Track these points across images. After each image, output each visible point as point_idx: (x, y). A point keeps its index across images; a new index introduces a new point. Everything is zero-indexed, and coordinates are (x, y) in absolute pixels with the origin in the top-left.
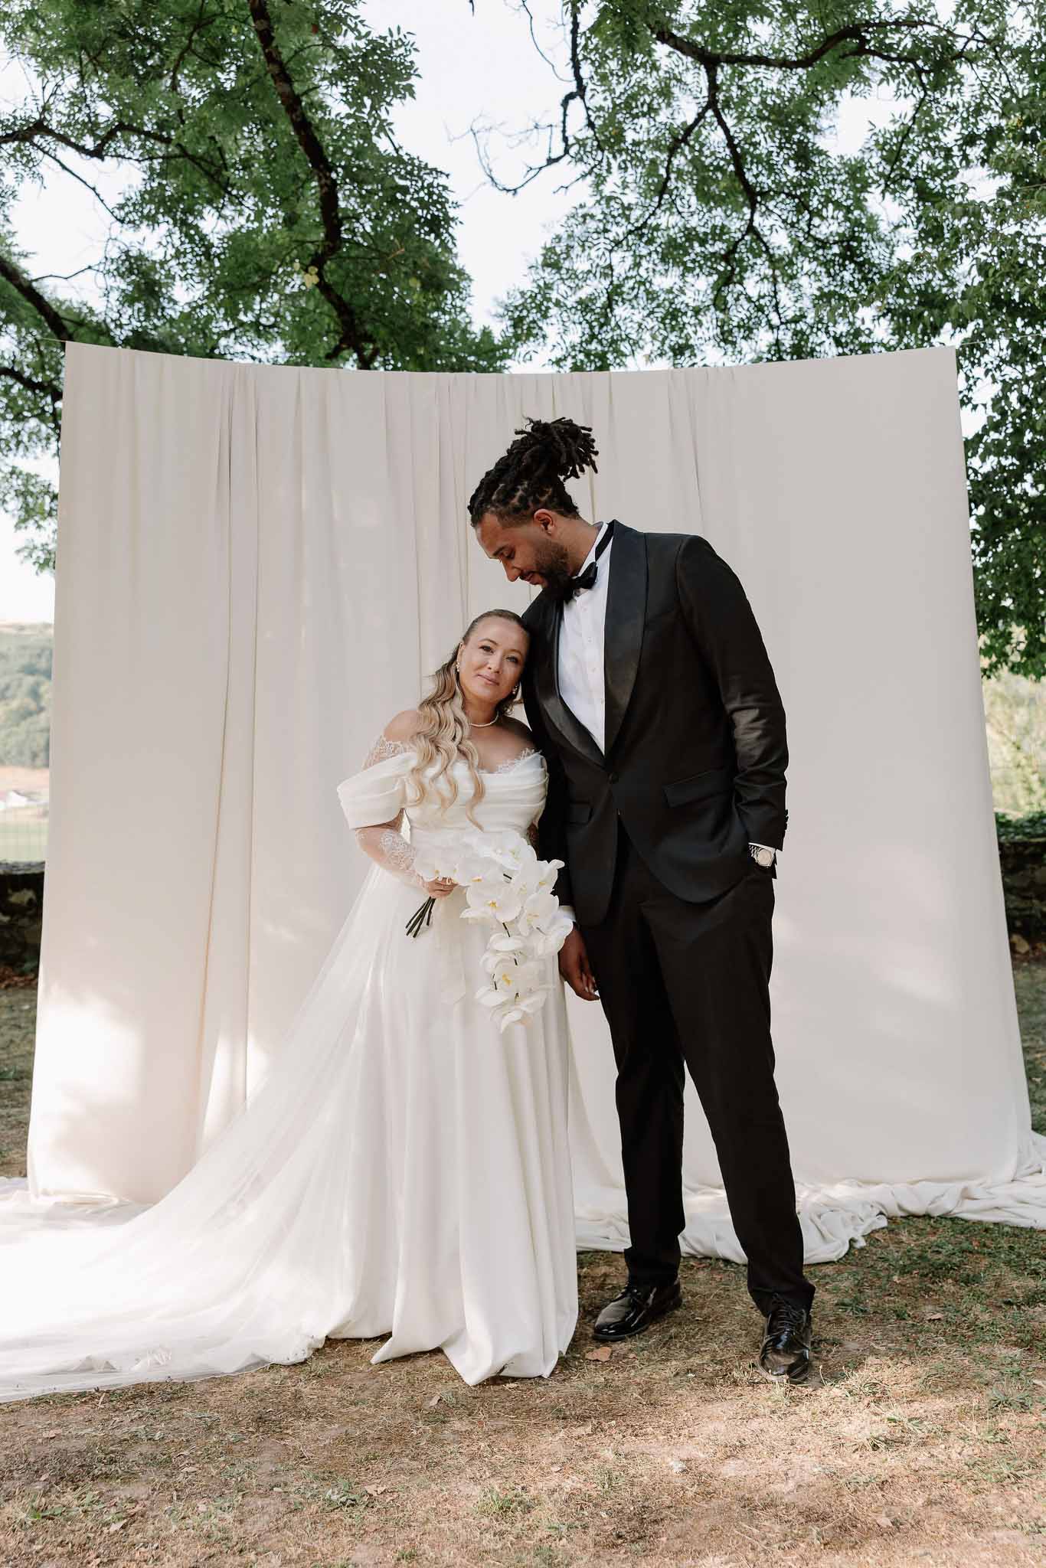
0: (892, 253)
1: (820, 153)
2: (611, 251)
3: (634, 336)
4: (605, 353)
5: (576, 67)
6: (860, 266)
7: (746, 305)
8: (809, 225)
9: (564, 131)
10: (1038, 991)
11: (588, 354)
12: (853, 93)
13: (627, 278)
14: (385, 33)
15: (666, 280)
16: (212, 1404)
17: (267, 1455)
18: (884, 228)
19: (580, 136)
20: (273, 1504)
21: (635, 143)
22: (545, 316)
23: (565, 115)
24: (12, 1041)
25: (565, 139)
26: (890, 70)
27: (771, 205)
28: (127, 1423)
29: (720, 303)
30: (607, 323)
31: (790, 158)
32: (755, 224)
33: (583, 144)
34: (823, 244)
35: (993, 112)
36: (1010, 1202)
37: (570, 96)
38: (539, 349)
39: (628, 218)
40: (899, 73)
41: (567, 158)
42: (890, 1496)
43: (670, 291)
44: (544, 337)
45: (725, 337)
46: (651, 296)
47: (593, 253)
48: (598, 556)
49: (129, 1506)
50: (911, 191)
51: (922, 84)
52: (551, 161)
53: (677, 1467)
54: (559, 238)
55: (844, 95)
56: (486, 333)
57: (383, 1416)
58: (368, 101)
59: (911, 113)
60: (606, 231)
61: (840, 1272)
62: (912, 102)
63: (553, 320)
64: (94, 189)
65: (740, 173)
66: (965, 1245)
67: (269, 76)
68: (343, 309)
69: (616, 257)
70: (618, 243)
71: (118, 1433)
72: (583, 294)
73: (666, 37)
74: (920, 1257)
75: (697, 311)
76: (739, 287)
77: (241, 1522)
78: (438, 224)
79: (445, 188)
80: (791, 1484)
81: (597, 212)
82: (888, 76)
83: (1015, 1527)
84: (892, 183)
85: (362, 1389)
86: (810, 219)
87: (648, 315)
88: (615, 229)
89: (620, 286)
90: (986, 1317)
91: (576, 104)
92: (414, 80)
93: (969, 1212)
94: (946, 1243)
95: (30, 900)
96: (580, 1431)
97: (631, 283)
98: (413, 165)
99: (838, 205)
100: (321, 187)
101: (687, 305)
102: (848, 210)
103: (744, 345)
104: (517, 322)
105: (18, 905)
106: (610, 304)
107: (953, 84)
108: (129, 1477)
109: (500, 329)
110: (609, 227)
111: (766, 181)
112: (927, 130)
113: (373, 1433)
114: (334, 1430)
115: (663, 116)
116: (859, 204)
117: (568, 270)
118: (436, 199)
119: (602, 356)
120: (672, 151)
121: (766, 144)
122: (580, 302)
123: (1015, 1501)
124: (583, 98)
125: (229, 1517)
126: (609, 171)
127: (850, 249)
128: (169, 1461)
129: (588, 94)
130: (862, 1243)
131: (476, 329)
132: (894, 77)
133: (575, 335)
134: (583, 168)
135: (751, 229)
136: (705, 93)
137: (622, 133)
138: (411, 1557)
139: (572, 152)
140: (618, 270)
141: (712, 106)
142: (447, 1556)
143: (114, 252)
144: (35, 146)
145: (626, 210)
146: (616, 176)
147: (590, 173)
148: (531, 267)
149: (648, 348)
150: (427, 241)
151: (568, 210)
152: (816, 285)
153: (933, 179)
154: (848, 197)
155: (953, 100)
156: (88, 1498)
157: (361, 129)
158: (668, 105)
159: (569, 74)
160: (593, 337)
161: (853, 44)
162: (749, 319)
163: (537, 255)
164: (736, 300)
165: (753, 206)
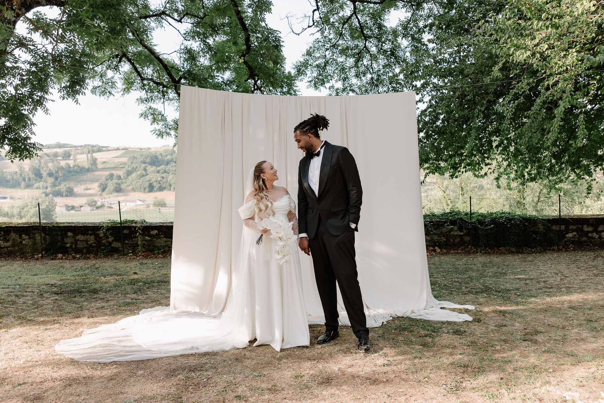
0: (405, 54)
1: (384, 26)
2: (326, 51)
3: (332, 75)
5: (317, 2)
6: (396, 58)
7: (364, 67)
8: (381, 46)
9: (313, 19)
11: (318, 79)
12: (394, 9)
13: (330, 59)
15: (341, 59)
16: (224, 356)
17: (239, 366)
18: (402, 46)
19: (318, 20)
20: (242, 376)
21: (333, 22)
22: (307, 68)
23: (313, 15)
24: (154, 273)
25: (313, 21)
26: (404, 5)
27: (371, 40)
28: (204, 360)
29: (356, 65)
30: (324, 71)
31: (376, 28)
32: (367, 45)
33: (318, 22)
34: (385, 51)
36: (424, 314)
37: (315, 10)
38: (305, 78)
39: (331, 42)
40: (407, 6)
41: (314, 26)
43: (342, 62)
44: (306, 74)
45: (357, 76)
46: (337, 64)
47: (321, 52)
48: (321, 149)
49: (207, 376)
51: (413, 9)
52: (309, 27)
53: (337, 369)
54: (311, 47)
55: (392, 10)
56: (289, 73)
57: (266, 359)
58: (259, 13)
59: (410, 17)
60: (324, 46)
61: (379, 330)
62: (410, 13)
63: (309, 70)
64: (178, 31)
65: (362, 32)
66: (411, 323)
67: (231, 5)
68: (250, 68)
69: (327, 53)
70: (328, 49)
71: (202, 362)
72: (317, 63)
74: (400, 326)
75: (350, 68)
76: (362, 62)
77: (235, 379)
78: (277, 47)
79: (280, 37)
80: (363, 373)
81: (322, 40)
82: (404, 6)
83: (415, 381)
84: (405, 36)
85: (261, 353)
86: (382, 44)
88: (327, 45)
89: (328, 61)
91: (317, 13)
92: (272, 7)
93: (413, 316)
94: (407, 324)
95: (157, 233)
96: (314, 362)
97: (331, 60)
98: (271, 30)
99: (390, 40)
100: (245, 35)
101: (347, 66)
102: (393, 42)
103: (363, 78)
104: (299, 71)
105: (153, 235)
106: (325, 66)
107: (422, 9)
108: (207, 371)
109: (293, 72)
110: (325, 44)
111: (369, 33)
112: (415, 21)
113: (264, 362)
114: (254, 362)
115: (340, 15)
116: (396, 41)
117: (313, 56)
118: (277, 40)
119: (323, 80)
120: (344, 24)
121: (370, 23)
122: (317, 65)
123: (416, 376)
124: (318, 11)
125: (232, 378)
126: (325, 30)
127: (393, 53)
128: (215, 367)
129: (320, 9)
130: (385, 323)
131: (287, 72)
133: (315, 75)
134: (318, 29)
135: (365, 47)
136: (353, 9)
137: (329, 19)
138: (275, 386)
139: (315, 24)
140: (328, 57)
141: (355, 13)
142: (283, 386)
143: (183, 47)
144: (162, 18)
145: (330, 40)
146: (327, 31)
147: (320, 30)
148: (303, 55)
149: (336, 78)
150: (275, 51)
151: (314, 40)
152: (383, 62)
153: (416, 35)
154: (392, 39)
155: (422, 13)
156: (198, 374)
157: (257, 20)
158: (343, 11)
159: (315, 5)
160: (320, 75)
162: (365, 71)
163: (305, 52)
164: (361, 66)
165: (366, 40)
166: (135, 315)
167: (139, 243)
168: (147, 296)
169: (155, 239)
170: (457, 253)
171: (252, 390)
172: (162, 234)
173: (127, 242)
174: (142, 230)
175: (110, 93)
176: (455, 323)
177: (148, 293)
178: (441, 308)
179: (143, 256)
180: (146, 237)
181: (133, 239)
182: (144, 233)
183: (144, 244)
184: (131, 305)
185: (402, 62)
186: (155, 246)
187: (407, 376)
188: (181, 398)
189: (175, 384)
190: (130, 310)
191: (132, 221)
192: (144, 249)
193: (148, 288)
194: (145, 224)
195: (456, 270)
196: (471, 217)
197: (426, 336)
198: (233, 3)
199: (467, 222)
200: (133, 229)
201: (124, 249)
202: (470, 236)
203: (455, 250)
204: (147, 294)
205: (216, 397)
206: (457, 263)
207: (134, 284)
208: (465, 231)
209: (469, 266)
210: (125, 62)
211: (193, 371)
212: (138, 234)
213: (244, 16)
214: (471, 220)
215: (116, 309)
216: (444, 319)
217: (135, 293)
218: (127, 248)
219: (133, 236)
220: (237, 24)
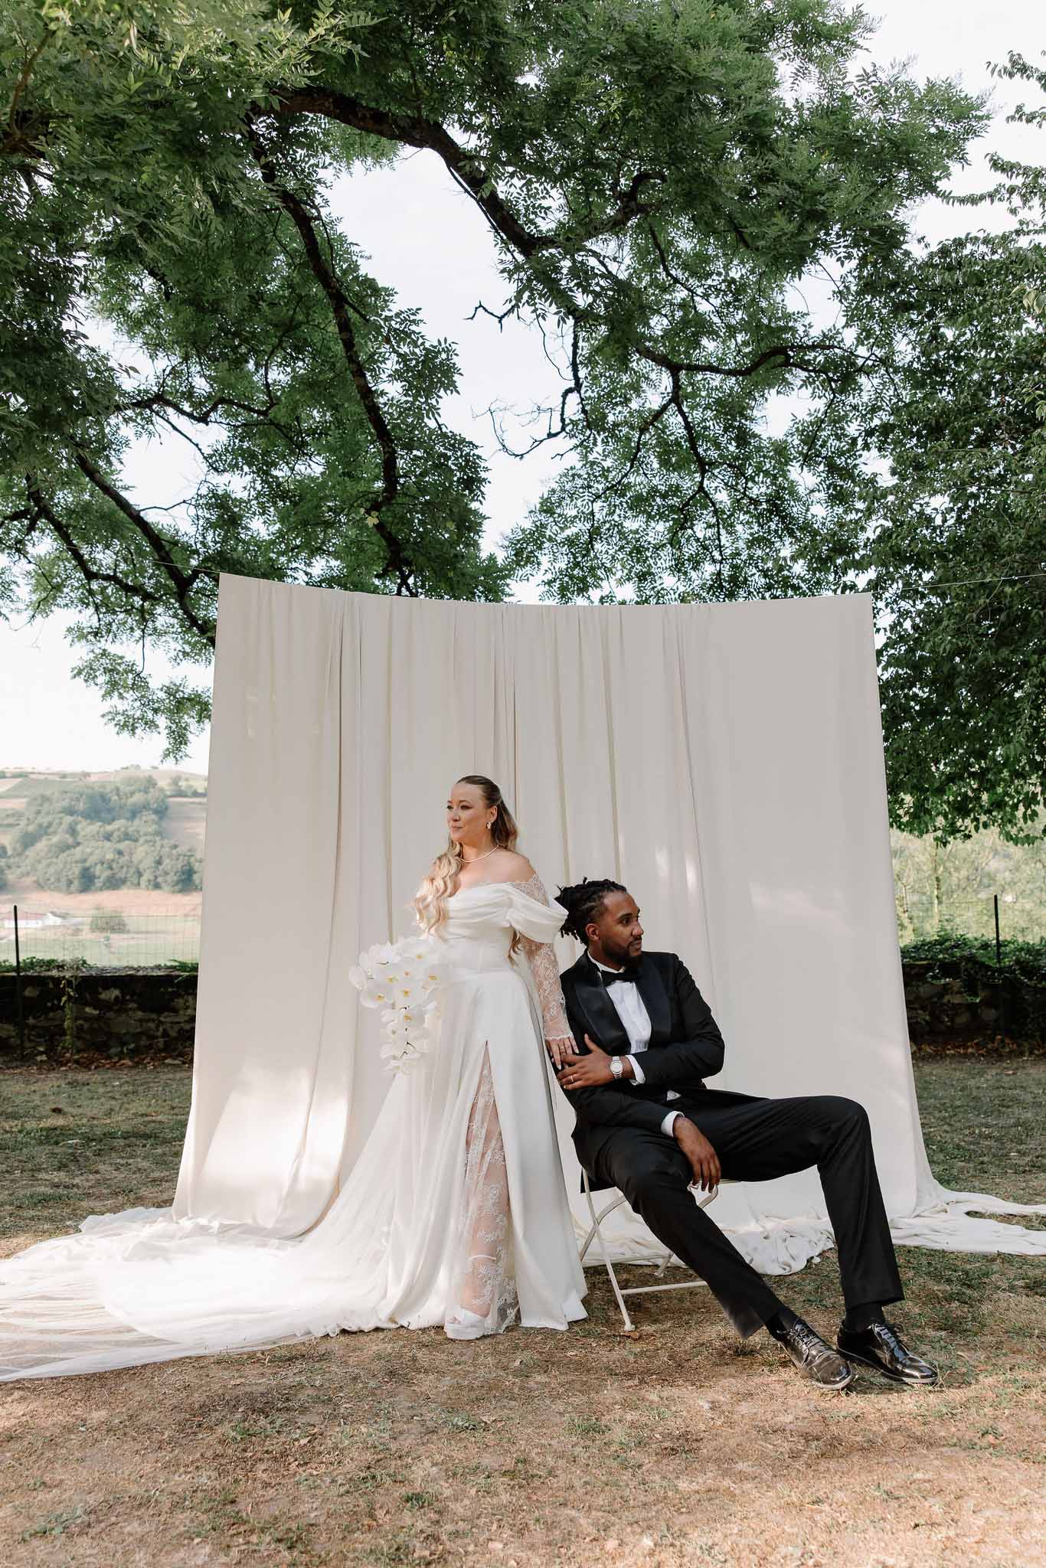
0: (807, 510)
1: (755, 436)
2: (592, 502)
3: (608, 565)
4: (586, 577)
5: (575, 371)
6: (783, 518)
7: (695, 544)
8: (745, 489)
9: (562, 414)
10: (926, 1082)
11: (571, 577)
12: (778, 392)
13: (605, 522)
14: (436, 344)
15: (631, 524)
16: (350, 1363)
17: (402, 1397)
18: (802, 491)
19: (575, 418)
20: (416, 1428)
21: (616, 425)
22: (540, 548)
23: (564, 403)
24: (112, 1110)
25: (563, 420)
26: (808, 378)
27: (716, 472)
28: (291, 1376)
29: (674, 542)
30: (588, 554)
31: (732, 439)
32: (704, 485)
33: (574, 423)
34: (755, 502)
35: (884, 410)
36: (926, 1231)
37: (569, 391)
38: (534, 573)
39: (606, 478)
40: (814, 381)
41: (564, 434)
42: (862, 1426)
43: (636, 532)
44: (539, 564)
45: (678, 568)
46: (623, 535)
47: (579, 503)
49: (309, 1428)
50: (822, 465)
51: (832, 389)
52: (550, 435)
53: (707, 1406)
54: (553, 491)
55: (772, 394)
56: (492, 558)
59: (823, 409)
60: (590, 487)
61: (804, 1280)
62: (824, 400)
63: (546, 551)
64: (197, 445)
65: (694, 447)
67: (349, 372)
68: (391, 541)
69: (597, 505)
70: (598, 497)
71: (287, 1382)
72: (568, 532)
73: (648, 354)
75: (658, 547)
76: (690, 531)
77: (395, 1439)
78: (472, 482)
79: (479, 457)
80: (790, 1418)
81: (583, 472)
82: (805, 383)
83: (955, 1445)
84: (808, 460)
87: (619, 550)
88: (596, 485)
89: (598, 528)
90: (917, 1310)
92: (456, 377)
95: (117, 997)
96: (630, 1383)
97: (608, 525)
98: (455, 440)
99: (767, 473)
100: (384, 453)
101: (649, 543)
102: (775, 477)
103: (693, 574)
104: (518, 553)
105: (107, 1002)
106: (591, 540)
107: (854, 390)
108: (304, 1410)
109: (501, 557)
110: (592, 484)
111: (713, 454)
112: (835, 422)
113: (477, 1383)
114: (447, 1380)
115: (634, 405)
116: (783, 473)
117: (560, 515)
118: (471, 465)
119: (583, 579)
120: (643, 431)
121: (716, 428)
122: (568, 539)
123: (953, 1429)
124: (579, 392)
125: (386, 1435)
126: (595, 444)
127: (776, 506)
128: (330, 1399)
129: (583, 389)
130: (817, 1260)
131: (484, 555)
132: (811, 384)
133: (562, 564)
134: (575, 441)
135: (701, 488)
136: (669, 390)
137: (605, 416)
138: (525, 1461)
139: (567, 429)
140: (597, 516)
141: (675, 398)
142: (550, 1461)
143: (204, 491)
144: (152, 411)
145: (605, 472)
146: (599, 448)
147: (580, 445)
148: (531, 512)
149: (619, 574)
150: (462, 495)
151: (562, 471)
152: (749, 531)
153: (839, 457)
154: (775, 468)
155: (855, 402)
156: (278, 1422)
157: (415, 412)
158: (639, 396)
159: (569, 374)
160: (577, 564)
161: (780, 359)
162: (697, 554)
163: (536, 503)
164: (688, 540)
165: (703, 472)
166: (67, 1233)
167: (66, 1024)
169: (111, 1015)
170: (966, 1056)
171: (455, 1474)
172: (133, 1001)
173: (31, 1021)
174: (77, 989)
176: (1023, 1259)
178: (968, 1214)
179: (77, 1062)
180: (88, 1010)
181: (51, 1014)
182: (81, 996)
183: (80, 1028)
184: (51, 1203)
185: (801, 529)
186: (110, 1034)
187: (926, 1429)
188: (233, 1502)
189: (209, 1454)
190: (52, 1220)
191: (50, 964)
192: (79, 1044)
193: (98, 1153)
194: (84, 972)
195: (975, 1103)
196: (999, 954)
197: (950, 1298)
199: (988, 968)
200: (51, 986)
201: (22, 1042)
202: (997, 1009)
203: (959, 1047)
204: (97, 1172)
205: (346, 1499)
206: (972, 1083)
207: (57, 1143)
208: (984, 994)
209: (1010, 1092)
210: (43, 531)
211: (262, 1411)
212: (64, 999)
213: (380, 401)
214: (999, 962)
215: (11, 1215)
216: (992, 1249)
217: (62, 1167)
218: (30, 1041)
219: (49, 1004)
220: (361, 423)
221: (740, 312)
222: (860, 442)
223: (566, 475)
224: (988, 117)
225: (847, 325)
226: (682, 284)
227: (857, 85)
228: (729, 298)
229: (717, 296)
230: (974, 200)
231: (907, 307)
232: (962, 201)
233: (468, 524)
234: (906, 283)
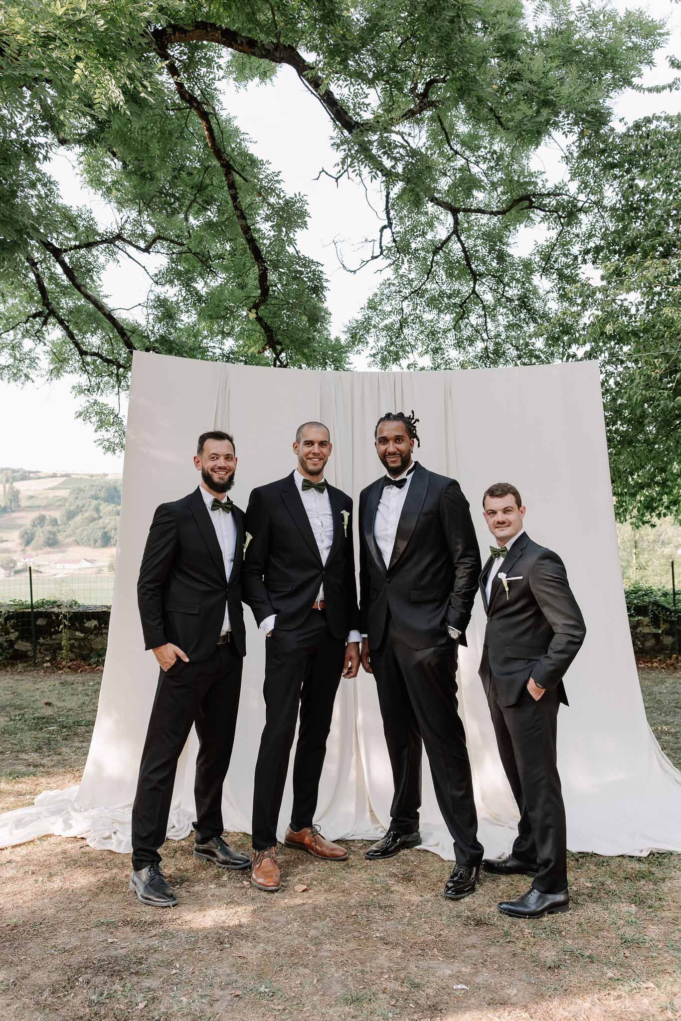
0: (545, 305)
1: (509, 256)
2: (402, 301)
3: (413, 343)
4: (398, 352)
5: (388, 213)
6: (529, 311)
7: (470, 329)
8: (503, 291)
9: (381, 243)
11: (389, 352)
12: (526, 226)
13: (410, 315)
14: (293, 196)
15: (427, 316)
18: (541, 292)
19: (389, 245)
21: (416, 250)
22: (368, 332)
23: (381, 236)
25: (381, 247)
26: (545, 216)
27: (484, 280)
29: (457, 327)
30: (400, 336)
31: (494, 258)
32: (476, 290)
33: (389, 249)
34: (510, 300)
35: (597, 237)
37: (384, 227)
38: (364, 349)
40: (549, 218)
41: (382, 256)
43: (432, 321)
44: (367, 343)
45: (459, 345)
46: (422, 323)
47: (393, 302)
48: (407, 475)
50: (555, 274)
51: (561, 223)
52: (373, 258)
54: (376, 295)
55: (521, 228)
56: (337, 339)
58: (284, 229)
59: (555, 237)
60: (400, 292)
62: (556, 231)
63: (372, 334)
64: (144, 267)
65: (469, 265)
67: (235, 216)
68: (267, 329)
69: (406, 303)
70: (406, 298)
72: (387, 322)
73: (433, 200)
75: (445, 332)
76: (466, 320)
78: (318, 289)
79: (322, 272)
81: (396, 282)
82: (544, 219)
84: (545, 271)
87: (420, 333)
88: (405, 290)
89: (406, 319)
91: (387, 232)
92: (307, 219)
95: (96, 625)
97: (412, 317)
98: (306, 261)
99: (518, 281)
100: (260, 270)
101: (440, 328)
102: (524, 283)
103: (470, 349)
104: (354, 336)
105: (89, 628)
106: (401, 327)
107: (576, 223)
108: (150, 974)
109: (344, 338)
110: (401, 289)
111: (482, 269)
112: (564, 245)
115: (429, 236)
116: (529, 281)
117: (380, 310)
118: (317, 277)
119: (397, 354)
120: (435, 253)
121: (483, 251)
122: (386, 326)
124: (391, 228)
126: (403, 263)
127: (524, 302)
129: (393, 226)
131: (332, 337)
132: (547, 220)
133: (382, 343)
134: (389, 261)
135: (474, 292)
136: (452, 226)
137: (409, 244)
139: (384, 253)
140: (406, 311)
141: (456, 232)
143: (153, 297)
144: (115, 245)
145: (410, 281)
146: (406, 265)
147: (393, 264)
148: (362, 309)
149: (420, 349)
150: (312, 298)
151: (381, 281)
152: (506, 320)
153: (566, 269)
154: (523, 277)
155: (577, 231)
157: (280, 243)
158: (432, 230)
159: (384, 216)
160: (392, 343)
161: (527, 203)
162: (472, 336)
163: (365, 303)
164: (466, 326)
165: (475, 281)
167: (63, 643)
168: (59, 757)
169: (92, 636)
172: (106, 628)
173: (41, 640)
174: (70, 619)
175: (27, 376)
177: (64, 750)
179: (69, 667)
180: (77, 633)
181: (54, 636)
182: (73, 625)
183: (72, 646)
185: (541, 317)
186: (92, 650)
191: (54, 603)
192: (72, 655)
193: (66, 738)
194: (75, 609)
196: (674, 600)
198: (239, 213)
199: (667, 609)
200: (54, 618)
201: (35, 654)
202: (673, 636)
204: (59, 754)
206: (656, 689)
207: (41, 729)
208: (664, 626)
210: (54, 325)
212: (61, 627)
213: (256, 236)
214: (675, 606)
218: (41, 653)
219: (53, 630)
220: (245, 251)
221: (500, 173)
222: (580, 258)
223: (384, 284)
224: (668, 34)
225: (571, 180)
226: (460, 155)
227: (577, 13)
228: (492, 164)
229: (484, 162)
230: (658, 90)
231: (613, 166)
232: (650, 90)
233: (317, 317)
234: (612, 150)
